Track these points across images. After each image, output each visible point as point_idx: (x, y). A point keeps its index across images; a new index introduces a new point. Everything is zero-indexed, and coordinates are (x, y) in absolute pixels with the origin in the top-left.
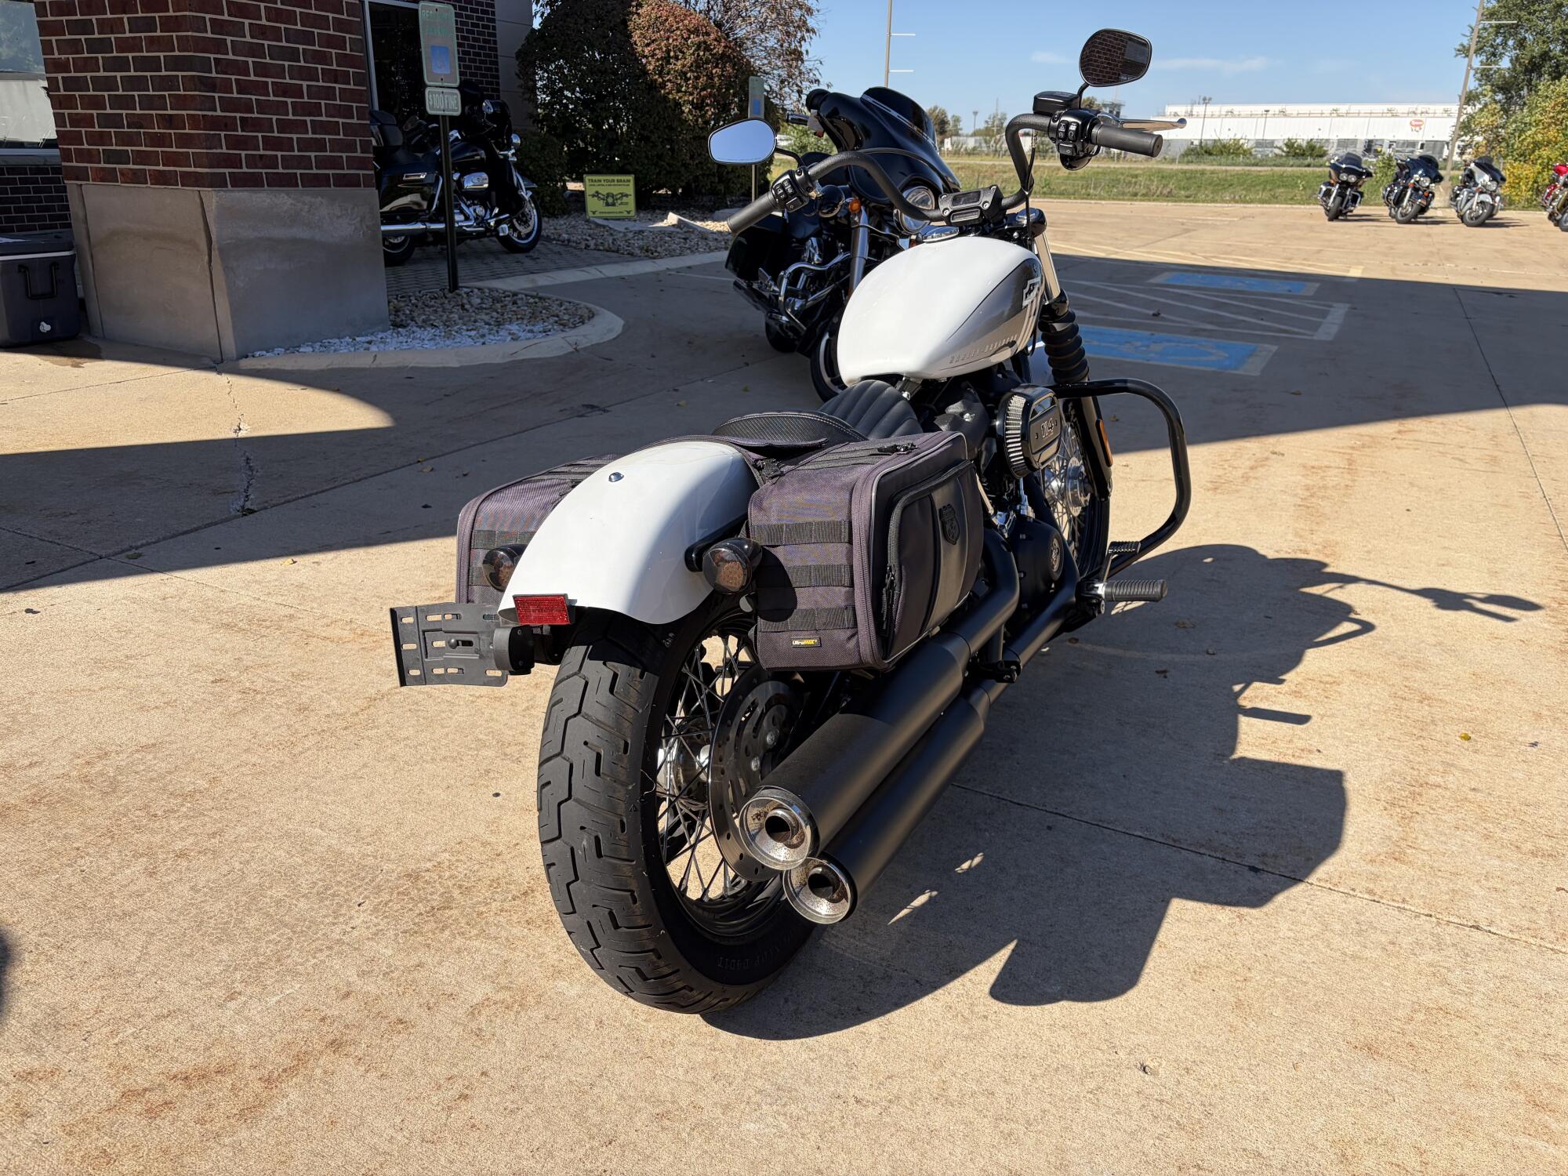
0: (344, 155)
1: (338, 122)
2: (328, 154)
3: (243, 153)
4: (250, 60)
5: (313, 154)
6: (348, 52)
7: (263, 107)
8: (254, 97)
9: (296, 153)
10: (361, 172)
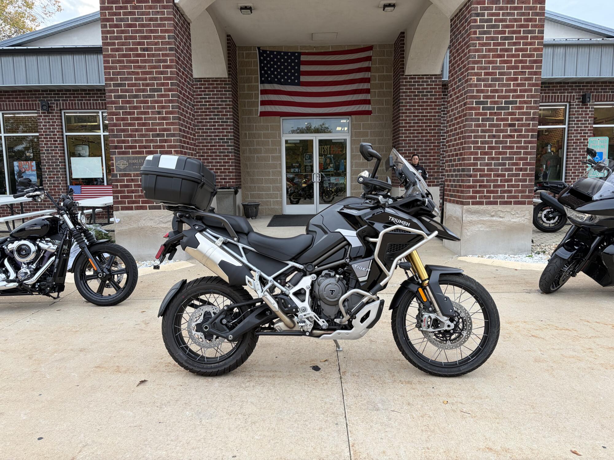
0: (520, 195)
1: (519, 184)
2: (513, 194)
3: (478, 195)
4: (486, 168)
5: (506, 195)
6: (528, 161)
7: (488, 181)
8: (485, 178)
9: (499, 194)
10: (527, 200)
